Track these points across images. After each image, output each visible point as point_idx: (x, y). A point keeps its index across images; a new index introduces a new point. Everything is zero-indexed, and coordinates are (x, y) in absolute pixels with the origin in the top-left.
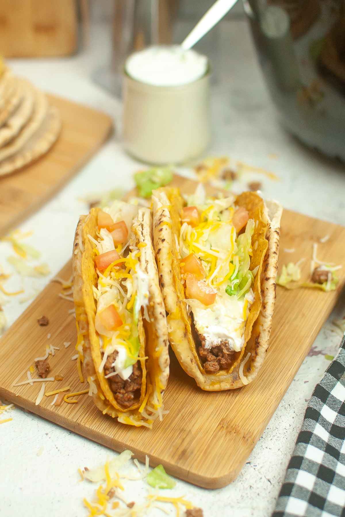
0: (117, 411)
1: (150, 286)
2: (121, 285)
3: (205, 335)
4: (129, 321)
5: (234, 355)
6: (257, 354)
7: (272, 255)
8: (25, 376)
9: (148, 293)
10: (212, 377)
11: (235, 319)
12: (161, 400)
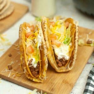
0: (33, 77)
1: (42, 40)
2: (33, 41)
3: (58, 55)
4: (36, 51)
5: (66, 61)
6: (73, 61)
7: (77, 33)
8: (5, 70)
9: (41, 42)
10: (60, 68)
11: (66, 51)
12: (46, 74)
